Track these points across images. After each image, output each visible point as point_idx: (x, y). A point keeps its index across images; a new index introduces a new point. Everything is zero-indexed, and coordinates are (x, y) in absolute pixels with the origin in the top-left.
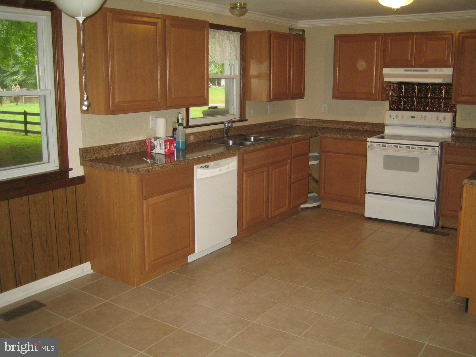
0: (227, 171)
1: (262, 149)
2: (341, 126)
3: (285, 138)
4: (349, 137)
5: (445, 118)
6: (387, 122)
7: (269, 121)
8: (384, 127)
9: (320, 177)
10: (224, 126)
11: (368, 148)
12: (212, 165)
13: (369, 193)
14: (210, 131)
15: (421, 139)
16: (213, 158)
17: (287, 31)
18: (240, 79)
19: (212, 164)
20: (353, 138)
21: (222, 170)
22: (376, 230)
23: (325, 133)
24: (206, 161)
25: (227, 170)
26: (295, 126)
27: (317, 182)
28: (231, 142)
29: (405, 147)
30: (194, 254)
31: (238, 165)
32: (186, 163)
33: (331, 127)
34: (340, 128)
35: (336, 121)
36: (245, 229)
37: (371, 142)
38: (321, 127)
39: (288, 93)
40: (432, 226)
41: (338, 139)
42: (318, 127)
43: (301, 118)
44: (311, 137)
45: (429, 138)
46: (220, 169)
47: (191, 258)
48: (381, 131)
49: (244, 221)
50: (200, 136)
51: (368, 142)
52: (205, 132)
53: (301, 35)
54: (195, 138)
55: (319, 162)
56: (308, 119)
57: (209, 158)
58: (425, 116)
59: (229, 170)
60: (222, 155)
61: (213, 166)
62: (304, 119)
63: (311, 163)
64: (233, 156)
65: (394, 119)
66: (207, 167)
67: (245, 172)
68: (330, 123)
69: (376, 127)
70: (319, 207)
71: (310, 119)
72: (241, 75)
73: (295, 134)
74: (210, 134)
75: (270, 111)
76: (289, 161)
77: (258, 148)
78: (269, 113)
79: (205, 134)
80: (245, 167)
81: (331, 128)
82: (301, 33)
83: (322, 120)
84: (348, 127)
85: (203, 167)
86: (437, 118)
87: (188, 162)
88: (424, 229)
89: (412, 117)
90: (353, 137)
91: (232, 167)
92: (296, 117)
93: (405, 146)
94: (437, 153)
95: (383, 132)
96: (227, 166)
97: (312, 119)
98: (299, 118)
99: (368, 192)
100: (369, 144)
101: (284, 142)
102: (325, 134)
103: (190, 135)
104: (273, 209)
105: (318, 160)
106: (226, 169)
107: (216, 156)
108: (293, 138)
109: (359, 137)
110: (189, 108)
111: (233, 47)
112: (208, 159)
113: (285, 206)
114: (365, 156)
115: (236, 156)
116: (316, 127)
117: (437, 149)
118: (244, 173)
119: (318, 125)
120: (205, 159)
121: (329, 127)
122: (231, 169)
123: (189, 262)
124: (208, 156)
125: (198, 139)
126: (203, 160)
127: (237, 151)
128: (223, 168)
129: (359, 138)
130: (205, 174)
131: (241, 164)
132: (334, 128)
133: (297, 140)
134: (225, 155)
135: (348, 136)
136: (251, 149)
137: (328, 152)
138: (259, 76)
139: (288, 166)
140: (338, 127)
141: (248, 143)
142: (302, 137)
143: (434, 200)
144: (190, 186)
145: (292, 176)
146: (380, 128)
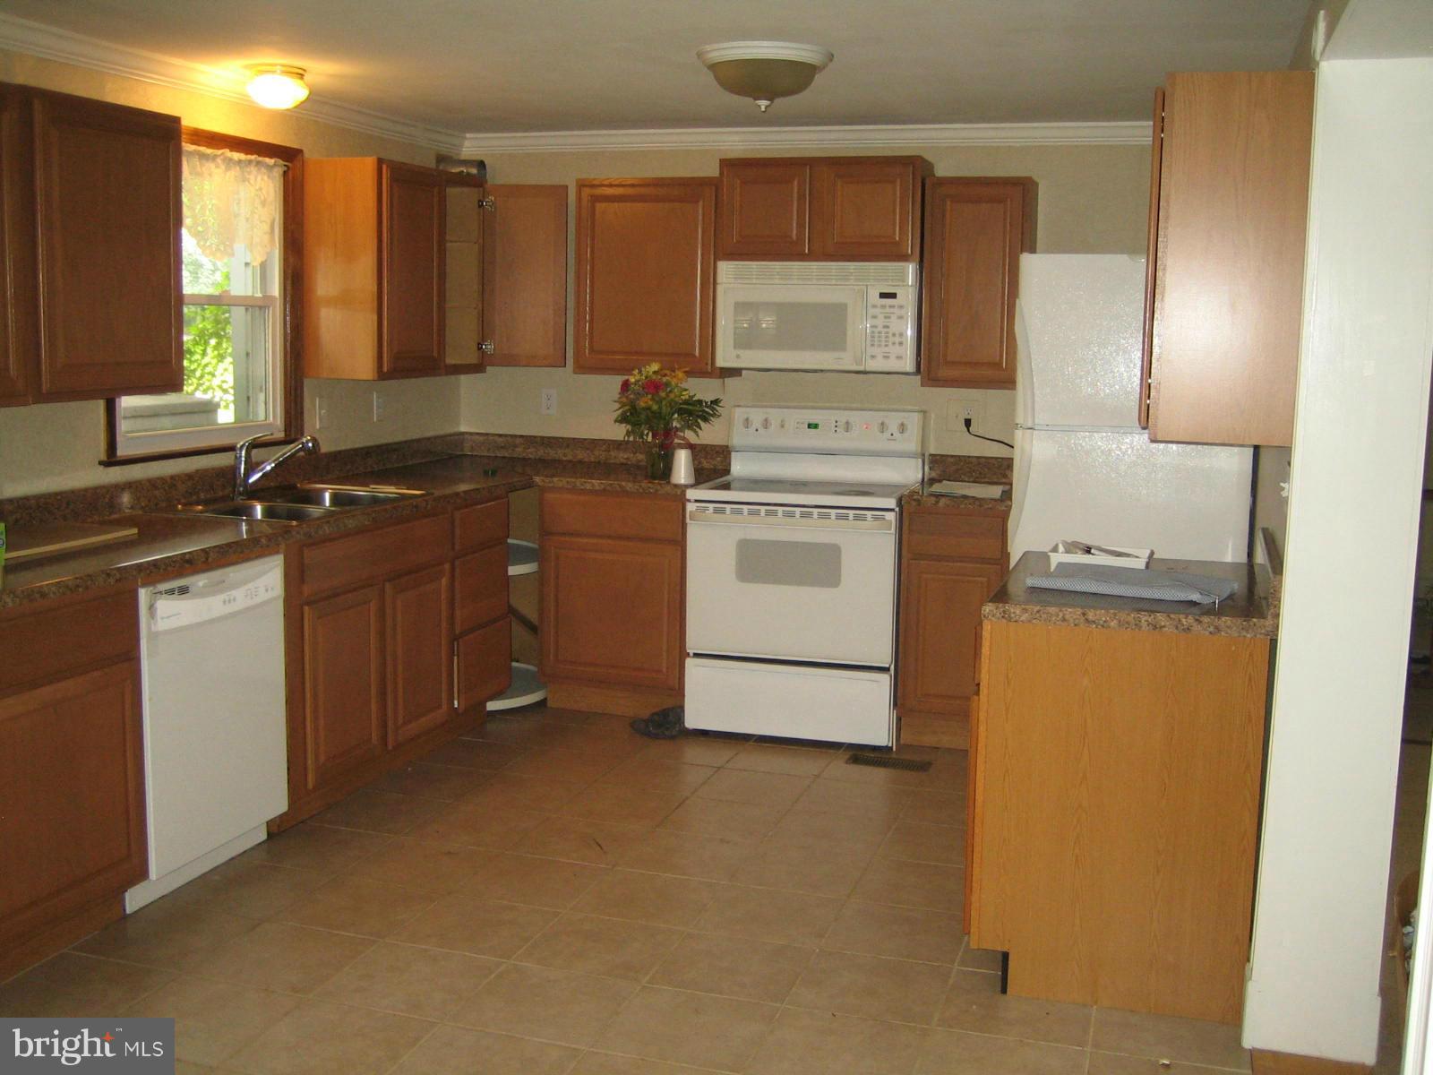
0: (250, 603)
1: (360, 531)
2: (600, 454)
3: (433, 494)
4: (628, 488)
5: (902, 428)
6: (736, 440)
7: (383, 441)
8: (730, 454)
9: (542, 612)
10: (233, 457)
11: (691, 519)
12: (201, 584)
13: (697, 655)
14: (190, 476)
15: (838, 489)
16: (204, 562)
17: (432, 164)
18: (285, 309)
19: (200, 581)
20: (641, 490)
21: (234, 600)
22: (719, 768)
23: (553, 476)
24: (180, 574)
25: (252, 598)
26: (458, 456)
27: (534, 629)
28: (259, 510)
29: (780, 514)
30: (146, 882)
31: (285, 581)
32: (112, 581)
33: (570, 457)
34: (597, 460)
35: (585, 439)
36: (314, 788)
37: (697, 501)
38: (540, 459)
39: (435, 354)
40: (885, 744)
41: (593, 492)
42: (530, 459)
43: (478, 434)
44: (513, 489)
45: (863, 485)
46: (227, 599)
47: (135, 899)
48: (720, 467)
49: (309, 762)
50: (157, 492)
51: (689, 501)
52: (172, 477)
53: (474, 176)
54: (138, 499)
55: (539, 568)
56: (500, 435)
57: (189, 562)
58: (847, 423)
59: (258, 600)
60: (234, 553)
61: (203, 587)
62: (487, 434)
63: (513, 570)
64: (271, 554)
65: (757, 430)
66: (183, 591)
67: (308, 603)
68: (568, 446)
69: (706, 458)
70: (541, 704)
71: (506, 436)
72: (289, 296)
73: (462, 480)
74: (190, 483)
75: (380, 410)
76: (447, 566)
77: (350, 526)
78: (378, 416)
79: (175, 485)
80: (306, 590)
81: (570, 461)
82: (474, 171)
83: (542, 438)
84: (622, 458)
85: (171, 592)
86: (883, 427)
87: (118, 576)
88: (860, 754)
89: (810, 426)
90: (641, 486)
91: (267, 590)
92: (463, 429)
93: (780, 509)
94: (890, 530)
95: (727, 471)
96: (250, 586)
97: (512, 436)
98: (471, 434)
99: (691, 652)
100: (690, 507)
101: (429, 506)
102: (555, 479)
103: (123, 489)
104: (400, 721)
105: (534, 562)
106: (246, 596)
107: (211, 554)
108: (457, 494)
109: (659, 487)
110: (117, 400)
111: (260, 207)
112: (187, 566)
113: (439, 707)
114: (679, 543)
115: (277, 553)
116: (524, 459)
117: (891, 516)
118: (306, 608)
119: (532, 453)
120: (178, 565)
121: (565, 459)
122: (263, 596)
123: (128, 911)
124: (187, 556)
125: (149, 501)
126: (169, 568)
127: (280, 539)
128: (239, 594)
129: (657, 491)
130: (179, 614)
131: (295, 579)
132: (580, 462)
133: (468, 500)
134: (242, 552)
135: (623, 483)
136: (328, 531)
137: (564, 534)
138: (344, 300)
139: (444, 581)
140: (593, 460)
141: (314, 511)
142: (484, 489)
143: (888, 666)
144: (129, 657)
145: (458, 613)
146: (719, 459)
